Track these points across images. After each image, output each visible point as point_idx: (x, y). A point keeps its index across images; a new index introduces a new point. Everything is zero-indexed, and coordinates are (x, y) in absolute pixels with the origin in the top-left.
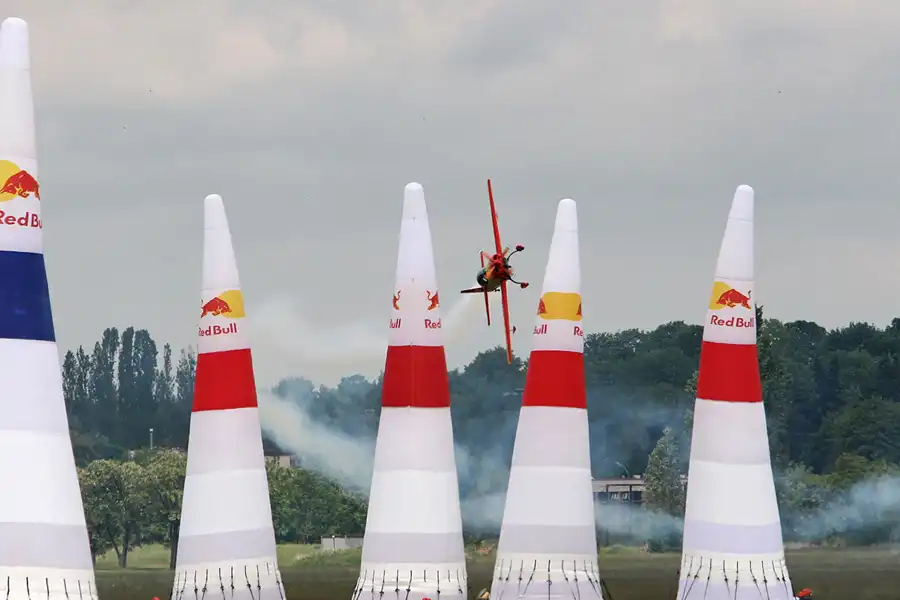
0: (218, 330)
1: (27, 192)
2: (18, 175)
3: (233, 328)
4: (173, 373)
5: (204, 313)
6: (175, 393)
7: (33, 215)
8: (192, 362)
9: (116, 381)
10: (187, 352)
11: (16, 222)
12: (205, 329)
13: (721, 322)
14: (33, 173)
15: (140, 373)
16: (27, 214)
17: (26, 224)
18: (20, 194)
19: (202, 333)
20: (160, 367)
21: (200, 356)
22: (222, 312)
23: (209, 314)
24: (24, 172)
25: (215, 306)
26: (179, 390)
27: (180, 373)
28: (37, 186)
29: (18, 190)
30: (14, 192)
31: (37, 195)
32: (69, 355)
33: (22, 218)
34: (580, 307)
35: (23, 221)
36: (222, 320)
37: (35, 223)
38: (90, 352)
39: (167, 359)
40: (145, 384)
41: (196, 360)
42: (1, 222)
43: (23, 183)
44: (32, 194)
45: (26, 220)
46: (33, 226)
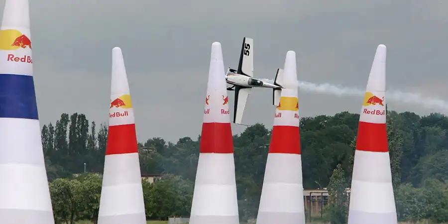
0: (118, 114)
1: (25, 46)
2: (21, 37)
3: (126, 113)
4: (96, 136)
5: (112, 106)
6: (97, 146)
7: (28, 57)
8: (106, 130)
9: (68, 139)
10: (103, 125)
11: (20, 60)
12: (112, 114)
13: (368, 112)
14: (28, 36)
15: (79, 136)
16: (25, 56)
17: (25, 61)
18: (22, 46)
19: (111, 116)
20: (90, 133)
21: (110, 127)
22: (121, 105)
23: (114, 106)
24: (24, 36)
25: (117, 102)
26: (99, 144)
27: (99, 136)
28: (30, 43)
29: (21, 44)
30: (19, 45)
31: (30, 47)
32: (45, 127)
33: (23, 58)
34: (298, 105)
35: (23, 60)
36: (121, 109)
37: (29, 61)
38: (54, 125)
39: (93, 129)
40: (82, 141)
41: (108, 129)
42: (12, 60)
43: (23, 41)
44: (28, 46)
45: (25, 59)
46: (28, 62)
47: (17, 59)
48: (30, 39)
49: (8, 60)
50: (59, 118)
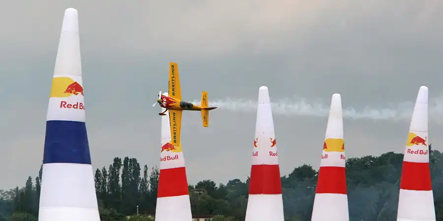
0: (169, 158)
1: (77, 92)
2: (73, 84)
3: (176, 157)
4: (148, 179)
5: (163, 150)
6: (149, 188)
7: (80, 103)
8: (157, 173)
9: (120, 183)
10: (155, 168)
11: (72, 107)
12: (163, 158)
13: (412, 152)
14: (80, 83)
15: (132, 179)
16: (77, 103)
17: (77, 108)
18: (74, 93)
19: (161, 160)
20: (142, 176)
21: (161, 171)
22: (171, 149)
23: (165, 150)
24: (76, 83)
25: (167, 147)
26: (151, 187)
27: (151, 179)
28: (82, 90)
29: (73, 91)
30: (71, 93)
31: (82, 94)
32: (98, 171)
33: (75, 105)
34: (343, 146)
35: (75, 107)
36: (171, 153)
38: (107, 170)
39: (145, 172)
40: (134, 184)
41: (159, 172)
42: (65, 107)
43: (75, 88)
44: (80, 93)
45: (77, 105)
46: (80, 108)
47: (69, 106)
48: (82, 86)
49: (61, 107)
50: (112, 163)
